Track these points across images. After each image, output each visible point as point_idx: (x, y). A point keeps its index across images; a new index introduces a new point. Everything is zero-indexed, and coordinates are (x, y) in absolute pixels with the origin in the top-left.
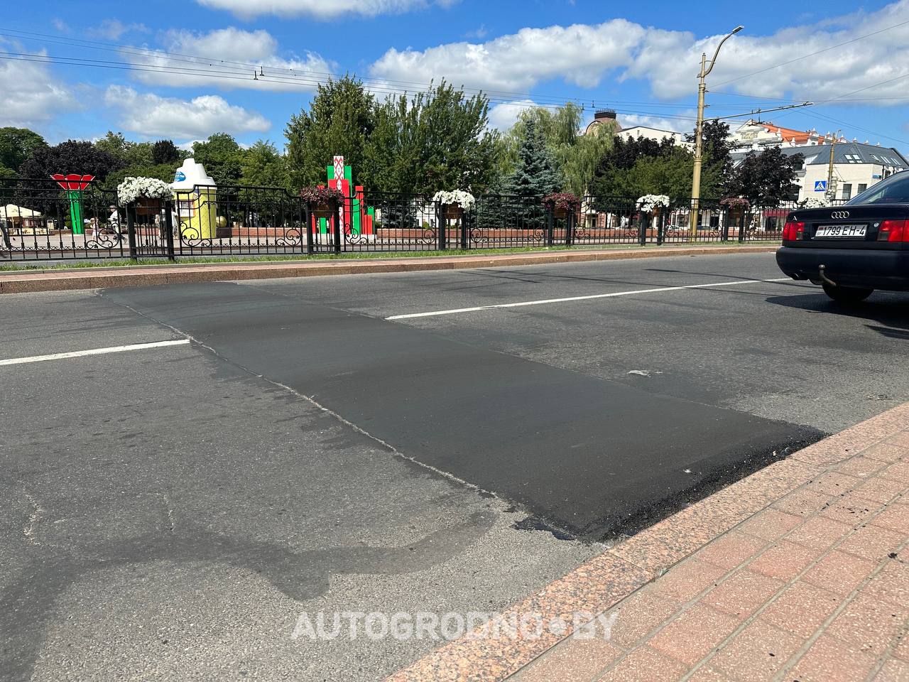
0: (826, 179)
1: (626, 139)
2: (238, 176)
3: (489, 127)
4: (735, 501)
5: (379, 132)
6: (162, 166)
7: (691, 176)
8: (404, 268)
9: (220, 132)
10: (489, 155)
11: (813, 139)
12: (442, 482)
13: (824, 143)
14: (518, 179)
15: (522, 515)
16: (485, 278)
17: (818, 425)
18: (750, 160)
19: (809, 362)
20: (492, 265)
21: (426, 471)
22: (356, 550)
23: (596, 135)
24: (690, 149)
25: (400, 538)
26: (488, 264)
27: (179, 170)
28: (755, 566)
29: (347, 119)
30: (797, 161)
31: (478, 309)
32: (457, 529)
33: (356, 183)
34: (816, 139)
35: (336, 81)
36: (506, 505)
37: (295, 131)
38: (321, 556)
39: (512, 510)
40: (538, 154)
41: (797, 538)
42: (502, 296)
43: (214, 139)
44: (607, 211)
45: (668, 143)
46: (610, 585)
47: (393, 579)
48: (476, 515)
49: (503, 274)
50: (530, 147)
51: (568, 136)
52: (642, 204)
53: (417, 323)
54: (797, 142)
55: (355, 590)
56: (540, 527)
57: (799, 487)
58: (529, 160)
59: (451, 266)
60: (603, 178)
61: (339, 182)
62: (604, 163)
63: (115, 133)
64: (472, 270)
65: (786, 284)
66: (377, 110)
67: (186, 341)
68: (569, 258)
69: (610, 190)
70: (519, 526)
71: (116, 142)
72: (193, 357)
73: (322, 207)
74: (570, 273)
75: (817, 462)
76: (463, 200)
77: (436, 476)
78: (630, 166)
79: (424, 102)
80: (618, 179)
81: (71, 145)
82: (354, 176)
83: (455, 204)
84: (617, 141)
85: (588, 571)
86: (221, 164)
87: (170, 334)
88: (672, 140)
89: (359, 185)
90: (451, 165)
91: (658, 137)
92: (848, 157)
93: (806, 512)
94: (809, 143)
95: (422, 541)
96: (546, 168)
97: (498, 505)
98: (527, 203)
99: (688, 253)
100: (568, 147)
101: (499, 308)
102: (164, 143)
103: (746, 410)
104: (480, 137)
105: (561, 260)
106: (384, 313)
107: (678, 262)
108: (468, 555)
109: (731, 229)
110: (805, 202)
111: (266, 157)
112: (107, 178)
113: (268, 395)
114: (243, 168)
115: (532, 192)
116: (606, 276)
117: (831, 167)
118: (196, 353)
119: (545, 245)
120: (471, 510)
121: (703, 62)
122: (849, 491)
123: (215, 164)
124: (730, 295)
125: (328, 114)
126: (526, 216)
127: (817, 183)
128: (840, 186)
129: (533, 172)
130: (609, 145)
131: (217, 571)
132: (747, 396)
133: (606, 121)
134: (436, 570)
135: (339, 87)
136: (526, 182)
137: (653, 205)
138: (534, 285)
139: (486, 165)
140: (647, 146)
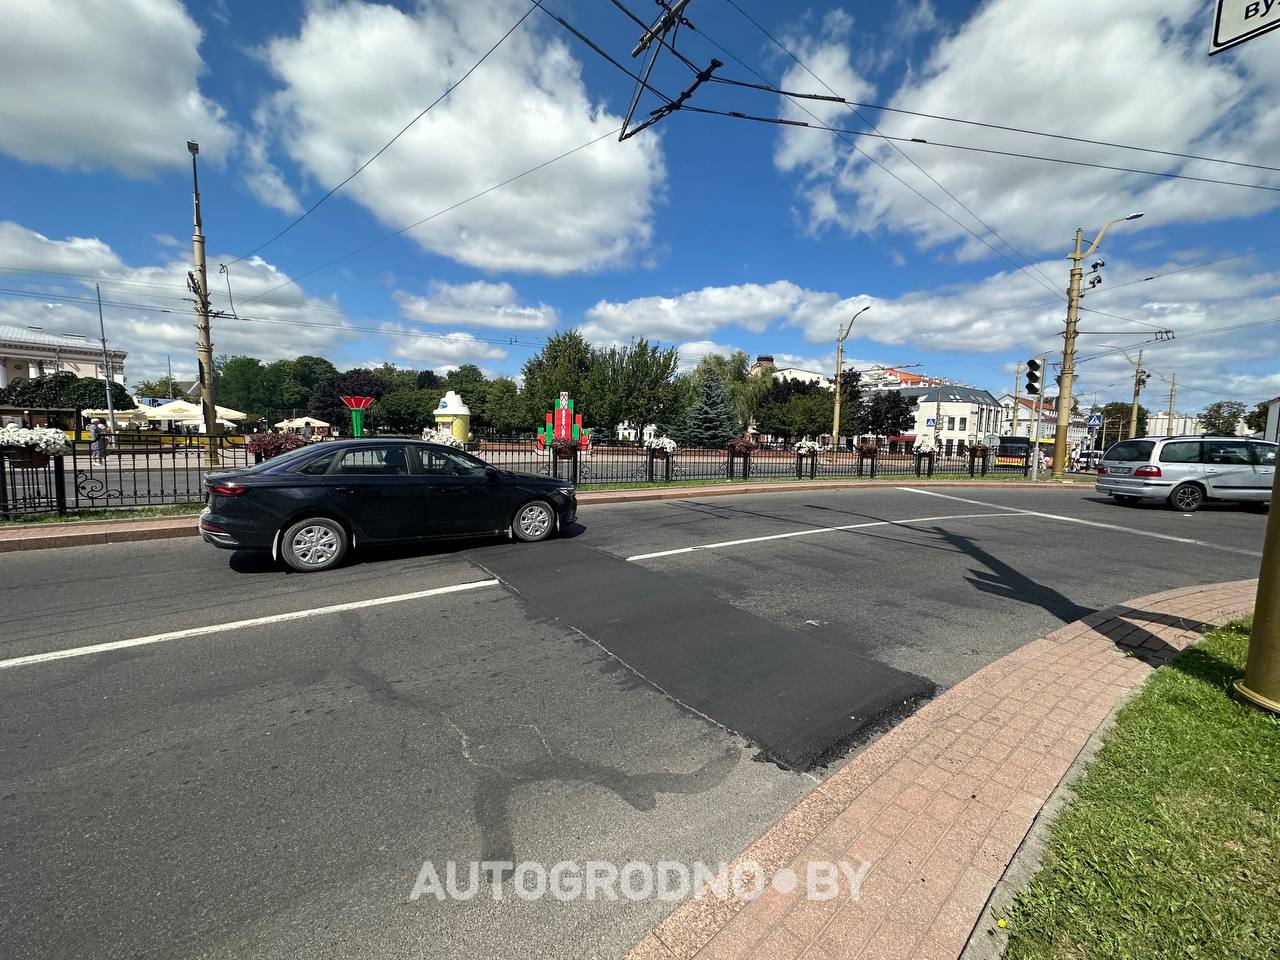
0: (935, 417)
1: (781, 380)
2: (484, 402)
3: (679, 370)
4: (884, 751)
5: (595, 374)
6: (424, 391)
7: (833, 412)
8: (625, 499)
9: (468, 363)
10: (679, 394)
11: (924, 381)
12: (701, 722)
13: (933, 386)
14: (701, 410)
15: (756, 751)
16: (686, 512)
17: (932, 676)
18: (878, 398)
19: (925, 615)
20: (690, 496)
21: (690, 712)
22: (664, 775)
23: (759, 375)
24: (832, 390)
25: (688, 767)
26: (687, 496)
27: (442, 400)
28: (898, 802)
29: (570, 362)
30: (913, 401)
31: (689, 549)
32: (720, 760)
33: (576, 412)
34: (926, 381)
35: (562, 334)
36: (746, 743)
37: (530, 370)
38: (645, 778)
39: (749, 746)
40: (716, 392)
41: (920, 781)
42: (705, 535)
43: (463, 368)
44: (767, 433)
45: (814, 384)
46: (821, 814)
47: (691, 797)
48: (728, 750)
49: (699, 508)
50: (710, 387)
51: (739, 374)
52: (799, 448)
53: (650, 565)
54: (912, 383)
55: (672, 804)
56: (769, 760)
57: (922, 740)
58: (709, 396)
59: (659, 497)
60: (765, 410)
61: (564, 412)
62: (765, 398)
63: (390, 364)
64: (674, 501)
65: (908, 527)
66: (592, 355)
67: (496, 582)
68: (746, 491)
69: (770, 419)
70: (756, 759)
71: (389, 370)
72: (506, 598)
73: (565, 452)
74: (749, 508)
75: (931, 719)
76: (668, 446)
77: (698, 718)
78: (785, 401)
79: (628, 352)
80: (776, 411)
81: (357, 372)
82: (575, 409)
83: (662, 448)
84: (776, 380)
85: (808, 804)
86: (472, 392)
87: (480, 573)
88: (817, 382)
89: (578, 413)
90: (649, 400)
91: (805, 377)
92: (952, 397)
93: (926, 761)
94: (921, 385)
95: (701, 769)
96: (722, 402)
97: (741, 742)
98: (708, 429)
99: (834, 487)
100: (739, 385)
101: (705, 549)
102: (427, 372)
103: (885, 661)
104: (672, 380)
105: (741, 492)
106: (623, 553)
107: (826, 497)
108: (730, 781)
109: (865, 460)
110: (919, 447)
111: (508, 387)
112: (383, 399)
113: (569, 638)
114: (488, 396)
115: (712, 421)
116: (777, 513)
117: (938, 406)
118: (506, 594)
119: (727, 478)
120: (724, 745)
121: (841, 331)
122: (951, 745)
123: (467, 392)
124: (869, 540)
125: (555, 358)
126: (706, 438)
127: (928, 421)
128: (946, 419)
129: (713, 405)
130: (769, 385)
131: (589, 788)
132: (885, 648)
133: (765, 364)
134: (714, 791)
135: (564, 338)
136: (706, 413)
137: (807, 449)
138: (725, 522)
139: (676, 399)
140: (797, 385)
